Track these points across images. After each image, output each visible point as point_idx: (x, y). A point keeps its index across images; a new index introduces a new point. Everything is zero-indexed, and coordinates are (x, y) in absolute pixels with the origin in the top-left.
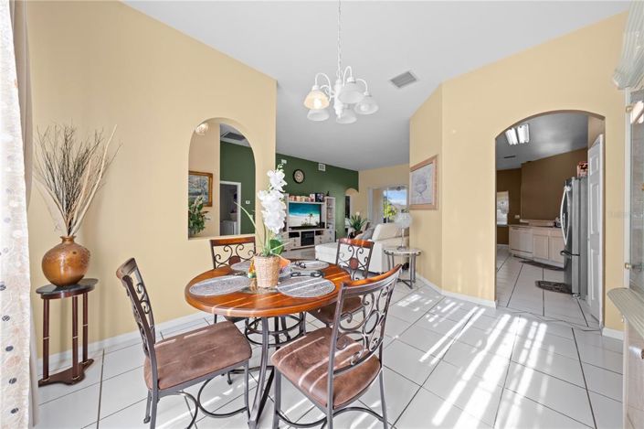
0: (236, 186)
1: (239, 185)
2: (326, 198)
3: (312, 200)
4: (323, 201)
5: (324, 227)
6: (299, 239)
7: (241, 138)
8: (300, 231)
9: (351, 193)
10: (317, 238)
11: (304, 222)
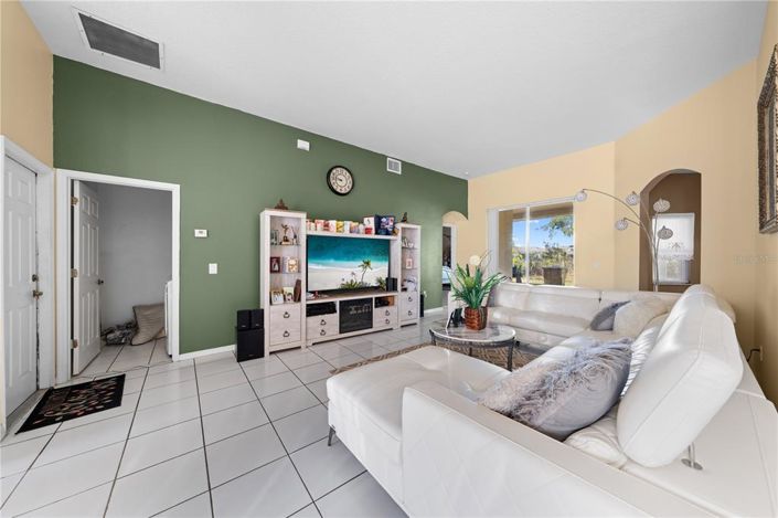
0: (169, 194)
1: (175, 189)
2: (400, 226)
3: (368, 231)
4: (394, 232)
5: (394, 289)
6: (333, 319)
7: (146, 52)
8: (337, 300)
9: (453, 220)
10: (378, 313)
11: (348, 279)
